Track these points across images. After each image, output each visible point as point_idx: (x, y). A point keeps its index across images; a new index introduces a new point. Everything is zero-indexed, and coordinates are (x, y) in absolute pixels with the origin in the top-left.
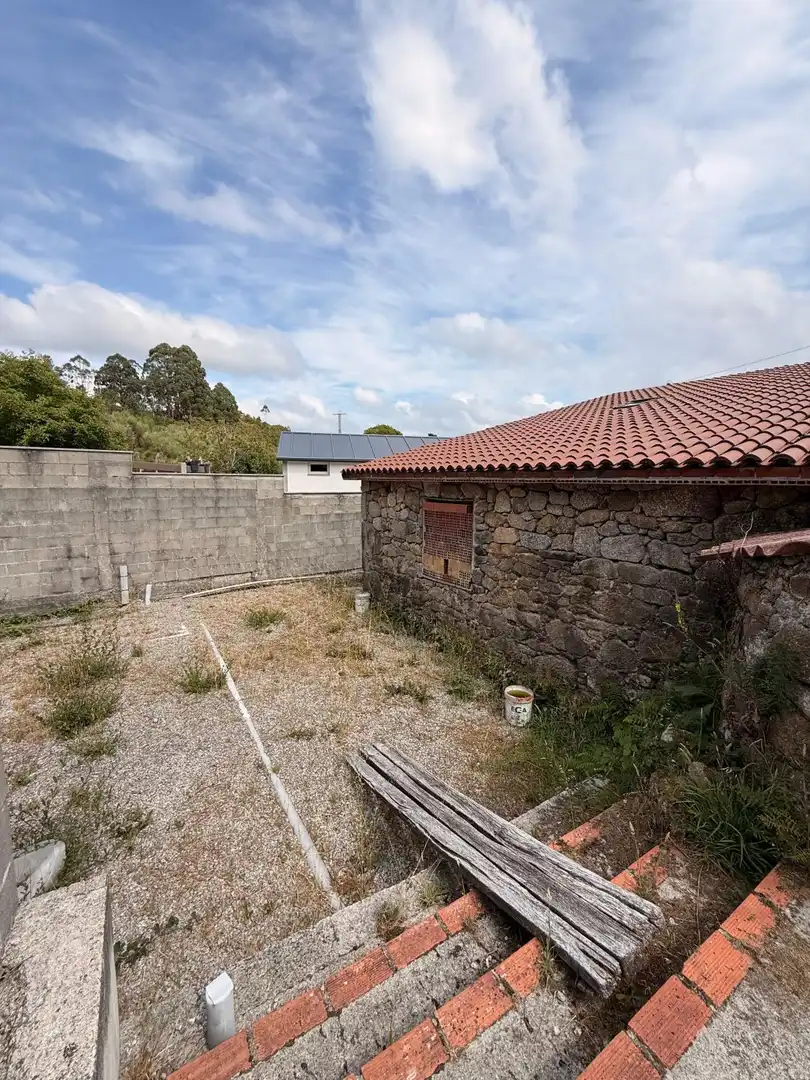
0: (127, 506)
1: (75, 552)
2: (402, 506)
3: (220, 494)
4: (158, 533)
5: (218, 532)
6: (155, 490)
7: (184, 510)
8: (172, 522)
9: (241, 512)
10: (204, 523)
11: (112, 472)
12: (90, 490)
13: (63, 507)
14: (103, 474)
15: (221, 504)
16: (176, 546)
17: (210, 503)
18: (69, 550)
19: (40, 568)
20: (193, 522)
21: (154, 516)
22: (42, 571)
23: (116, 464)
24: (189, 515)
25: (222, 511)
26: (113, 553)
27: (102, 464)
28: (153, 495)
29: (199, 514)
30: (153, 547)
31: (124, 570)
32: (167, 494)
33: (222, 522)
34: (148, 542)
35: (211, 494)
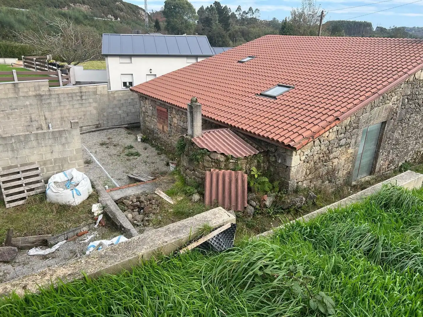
0: (48, 101)
1: (33, 119)
2: (151, 105)
3: (82, 94)
4: (61, 110)
5: (83, 109)
6: (58, 94)
7: (69, 101)
8: (65, 106)
9: (91, 100)
10: (77, 106)
11: (43, 89)
12: (36, 96)
13: (28, 103)
14: (39, 90)
15: (84, 98)
16: (67, 115)
17: (79, 98)
18: (31, 118)
19: (22, 125)
20: (73, 105)
21: (58, 104)
22: (23, 126)
23: (43, 85)
24: (71, 103)
25: (84, 101)
26: (46, 119)
27: (39, 86)
28: (57, 96)
29: (75, 102)
30: (59, 116)
31: (50, 125)
32: (63, 95)
33: (84, 105)
34: (57, 114)
35: (79, 94)
